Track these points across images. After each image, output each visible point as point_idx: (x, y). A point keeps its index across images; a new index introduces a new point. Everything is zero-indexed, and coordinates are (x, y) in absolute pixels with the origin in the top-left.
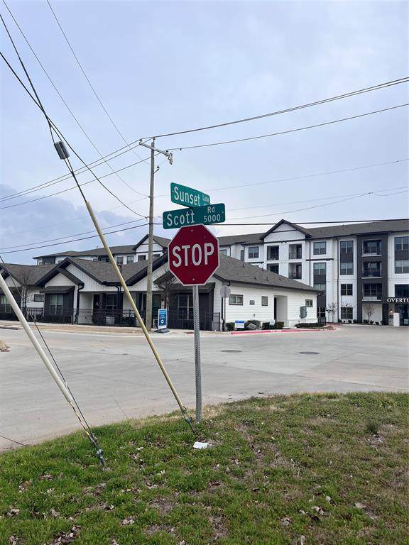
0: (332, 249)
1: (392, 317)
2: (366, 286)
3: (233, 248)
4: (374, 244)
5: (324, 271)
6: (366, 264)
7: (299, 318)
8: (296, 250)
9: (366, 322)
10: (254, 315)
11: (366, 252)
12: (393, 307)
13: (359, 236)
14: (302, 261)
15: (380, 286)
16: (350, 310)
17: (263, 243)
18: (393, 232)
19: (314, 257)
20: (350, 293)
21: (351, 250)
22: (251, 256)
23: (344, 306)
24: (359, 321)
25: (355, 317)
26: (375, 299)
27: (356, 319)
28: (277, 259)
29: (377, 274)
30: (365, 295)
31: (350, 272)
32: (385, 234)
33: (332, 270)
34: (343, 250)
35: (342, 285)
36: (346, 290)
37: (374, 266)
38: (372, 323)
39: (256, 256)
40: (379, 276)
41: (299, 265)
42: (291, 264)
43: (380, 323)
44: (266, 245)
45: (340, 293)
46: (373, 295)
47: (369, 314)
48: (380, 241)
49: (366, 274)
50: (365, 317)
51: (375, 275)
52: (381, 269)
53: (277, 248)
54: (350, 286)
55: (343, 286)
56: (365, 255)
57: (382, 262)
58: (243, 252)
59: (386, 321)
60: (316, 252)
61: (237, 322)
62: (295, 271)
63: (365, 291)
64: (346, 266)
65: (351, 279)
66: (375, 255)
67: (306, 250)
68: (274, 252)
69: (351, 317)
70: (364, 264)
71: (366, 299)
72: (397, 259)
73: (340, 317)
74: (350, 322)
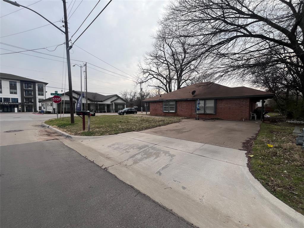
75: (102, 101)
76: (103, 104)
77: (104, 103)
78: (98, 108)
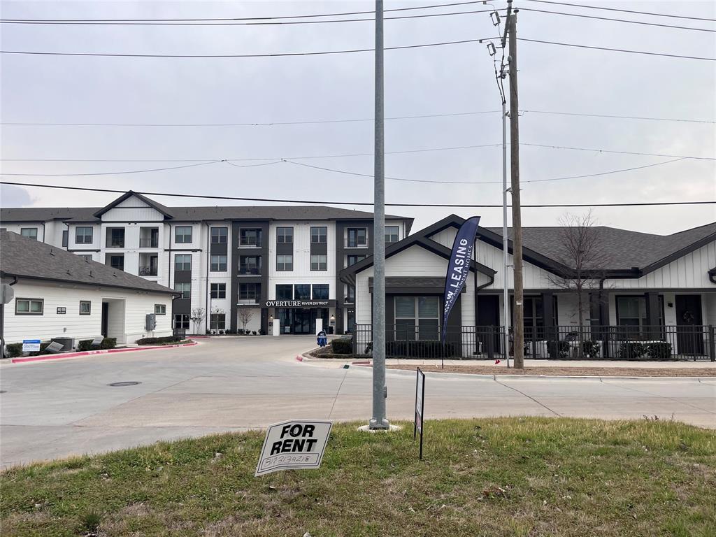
0: (200, 237)
1: (271, 324)
2: (243, 287)
3: (48, 226)
4: (254, 234)
5: (189, 265)
6: (243, 258)
7: (144, 331)
8: (151, 236)
9: (241, 332)
10: (65, 330)
11: (244, 242)
12: (272, 311)
13: (235, 222)
14: (159, 250)
15: (259, 285)
16: (222, 317)
17: (99, 222)
18: (274, 220)
19: (175, 246)
20: (223, 296)
21: (224, 239)
22: (79, 240)
23: (214, 312)
24: (233, 331)
25: (228, 326)
26: (253, 302)
27: (229, 329)
28: (123, 246)
29: (255, 271)
30: (241, 298)
31: (223, 268)
32: (266, 222)
33: (199, 264)
34: (214, 239)
35: (212, 285)
36: (217, 291)
37: (253, 261)
38: (248, 332)
39: (89, 240)
40: (257, 274)
41: (154, 257)
42: (143, 256)
43: (258, 333)
44: (104, 226)
45: (209, 296)
46: (251, 298)
47: (245, 321)
48: (260, 230)
49: (243, 271)
50: (240, 326)
51: (252, 273)
52: (260, 265)
53: (122, 231)
54: (223, 287)
55: (214, 286)
56: (241, 247)
57: (262, 256)
58: (66, 234)
59: (265, 330)
60: (178, 240)
61: (25, 342)
62: (149, 265)
63: (241, 293)
64: (218, 260)
65: (224, 278)
66: (254, 247)
67: (165, 236)
68: (117, 236)
69: (222, 326)
70: (240, 257)
71: (242, 302)
72: (279, 253)
73: (209, 328)
74: (221, 333)
75: (636, 273)
76: (647, 294)
77: (659, 285)
78: (613, 322)
